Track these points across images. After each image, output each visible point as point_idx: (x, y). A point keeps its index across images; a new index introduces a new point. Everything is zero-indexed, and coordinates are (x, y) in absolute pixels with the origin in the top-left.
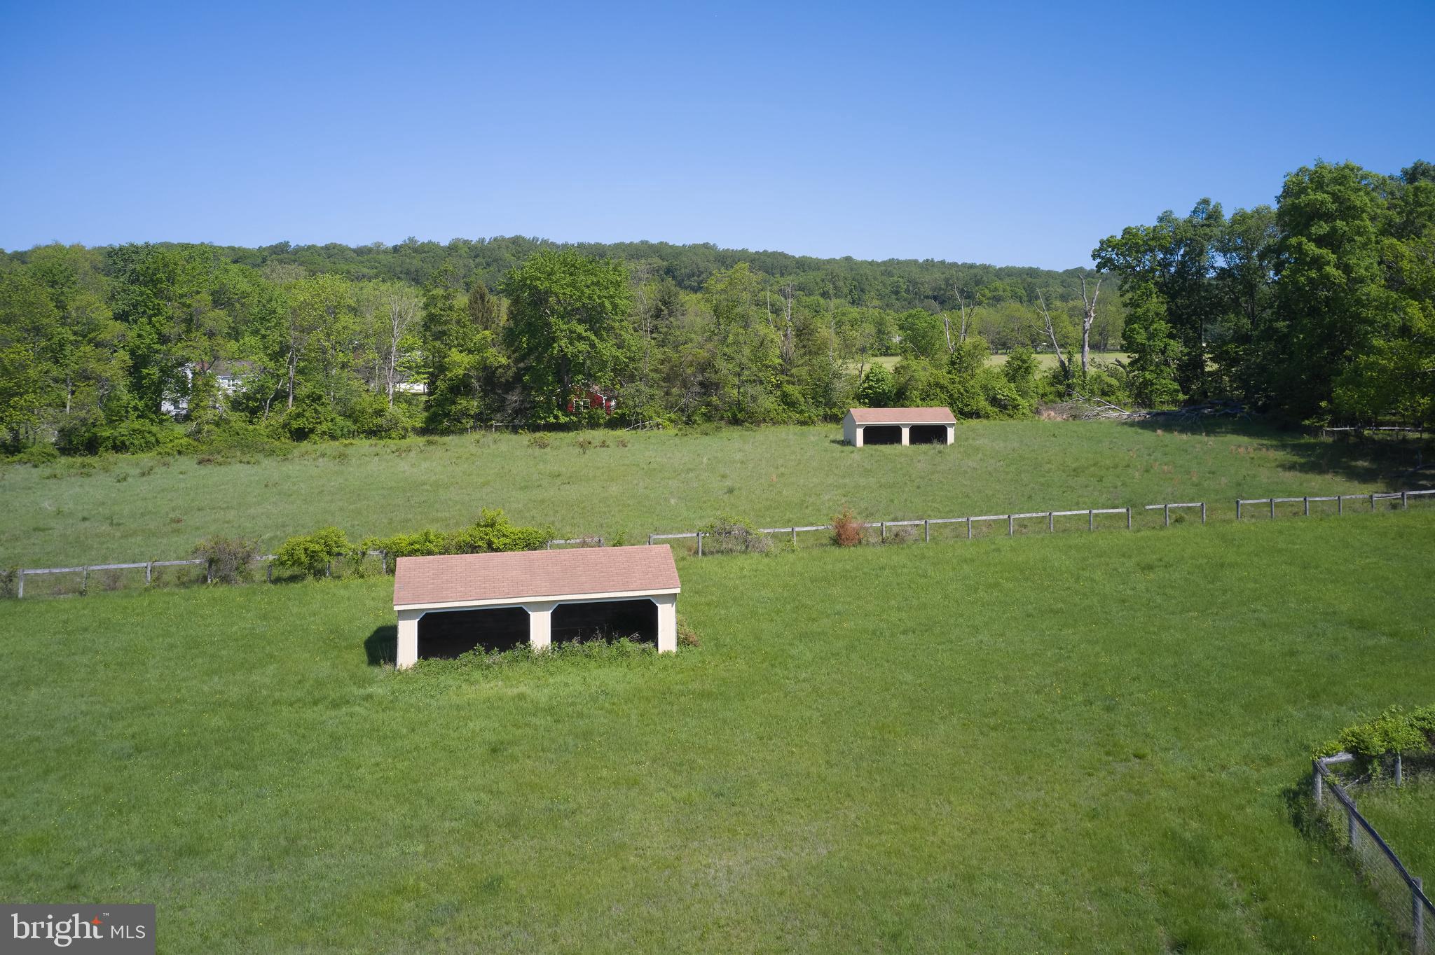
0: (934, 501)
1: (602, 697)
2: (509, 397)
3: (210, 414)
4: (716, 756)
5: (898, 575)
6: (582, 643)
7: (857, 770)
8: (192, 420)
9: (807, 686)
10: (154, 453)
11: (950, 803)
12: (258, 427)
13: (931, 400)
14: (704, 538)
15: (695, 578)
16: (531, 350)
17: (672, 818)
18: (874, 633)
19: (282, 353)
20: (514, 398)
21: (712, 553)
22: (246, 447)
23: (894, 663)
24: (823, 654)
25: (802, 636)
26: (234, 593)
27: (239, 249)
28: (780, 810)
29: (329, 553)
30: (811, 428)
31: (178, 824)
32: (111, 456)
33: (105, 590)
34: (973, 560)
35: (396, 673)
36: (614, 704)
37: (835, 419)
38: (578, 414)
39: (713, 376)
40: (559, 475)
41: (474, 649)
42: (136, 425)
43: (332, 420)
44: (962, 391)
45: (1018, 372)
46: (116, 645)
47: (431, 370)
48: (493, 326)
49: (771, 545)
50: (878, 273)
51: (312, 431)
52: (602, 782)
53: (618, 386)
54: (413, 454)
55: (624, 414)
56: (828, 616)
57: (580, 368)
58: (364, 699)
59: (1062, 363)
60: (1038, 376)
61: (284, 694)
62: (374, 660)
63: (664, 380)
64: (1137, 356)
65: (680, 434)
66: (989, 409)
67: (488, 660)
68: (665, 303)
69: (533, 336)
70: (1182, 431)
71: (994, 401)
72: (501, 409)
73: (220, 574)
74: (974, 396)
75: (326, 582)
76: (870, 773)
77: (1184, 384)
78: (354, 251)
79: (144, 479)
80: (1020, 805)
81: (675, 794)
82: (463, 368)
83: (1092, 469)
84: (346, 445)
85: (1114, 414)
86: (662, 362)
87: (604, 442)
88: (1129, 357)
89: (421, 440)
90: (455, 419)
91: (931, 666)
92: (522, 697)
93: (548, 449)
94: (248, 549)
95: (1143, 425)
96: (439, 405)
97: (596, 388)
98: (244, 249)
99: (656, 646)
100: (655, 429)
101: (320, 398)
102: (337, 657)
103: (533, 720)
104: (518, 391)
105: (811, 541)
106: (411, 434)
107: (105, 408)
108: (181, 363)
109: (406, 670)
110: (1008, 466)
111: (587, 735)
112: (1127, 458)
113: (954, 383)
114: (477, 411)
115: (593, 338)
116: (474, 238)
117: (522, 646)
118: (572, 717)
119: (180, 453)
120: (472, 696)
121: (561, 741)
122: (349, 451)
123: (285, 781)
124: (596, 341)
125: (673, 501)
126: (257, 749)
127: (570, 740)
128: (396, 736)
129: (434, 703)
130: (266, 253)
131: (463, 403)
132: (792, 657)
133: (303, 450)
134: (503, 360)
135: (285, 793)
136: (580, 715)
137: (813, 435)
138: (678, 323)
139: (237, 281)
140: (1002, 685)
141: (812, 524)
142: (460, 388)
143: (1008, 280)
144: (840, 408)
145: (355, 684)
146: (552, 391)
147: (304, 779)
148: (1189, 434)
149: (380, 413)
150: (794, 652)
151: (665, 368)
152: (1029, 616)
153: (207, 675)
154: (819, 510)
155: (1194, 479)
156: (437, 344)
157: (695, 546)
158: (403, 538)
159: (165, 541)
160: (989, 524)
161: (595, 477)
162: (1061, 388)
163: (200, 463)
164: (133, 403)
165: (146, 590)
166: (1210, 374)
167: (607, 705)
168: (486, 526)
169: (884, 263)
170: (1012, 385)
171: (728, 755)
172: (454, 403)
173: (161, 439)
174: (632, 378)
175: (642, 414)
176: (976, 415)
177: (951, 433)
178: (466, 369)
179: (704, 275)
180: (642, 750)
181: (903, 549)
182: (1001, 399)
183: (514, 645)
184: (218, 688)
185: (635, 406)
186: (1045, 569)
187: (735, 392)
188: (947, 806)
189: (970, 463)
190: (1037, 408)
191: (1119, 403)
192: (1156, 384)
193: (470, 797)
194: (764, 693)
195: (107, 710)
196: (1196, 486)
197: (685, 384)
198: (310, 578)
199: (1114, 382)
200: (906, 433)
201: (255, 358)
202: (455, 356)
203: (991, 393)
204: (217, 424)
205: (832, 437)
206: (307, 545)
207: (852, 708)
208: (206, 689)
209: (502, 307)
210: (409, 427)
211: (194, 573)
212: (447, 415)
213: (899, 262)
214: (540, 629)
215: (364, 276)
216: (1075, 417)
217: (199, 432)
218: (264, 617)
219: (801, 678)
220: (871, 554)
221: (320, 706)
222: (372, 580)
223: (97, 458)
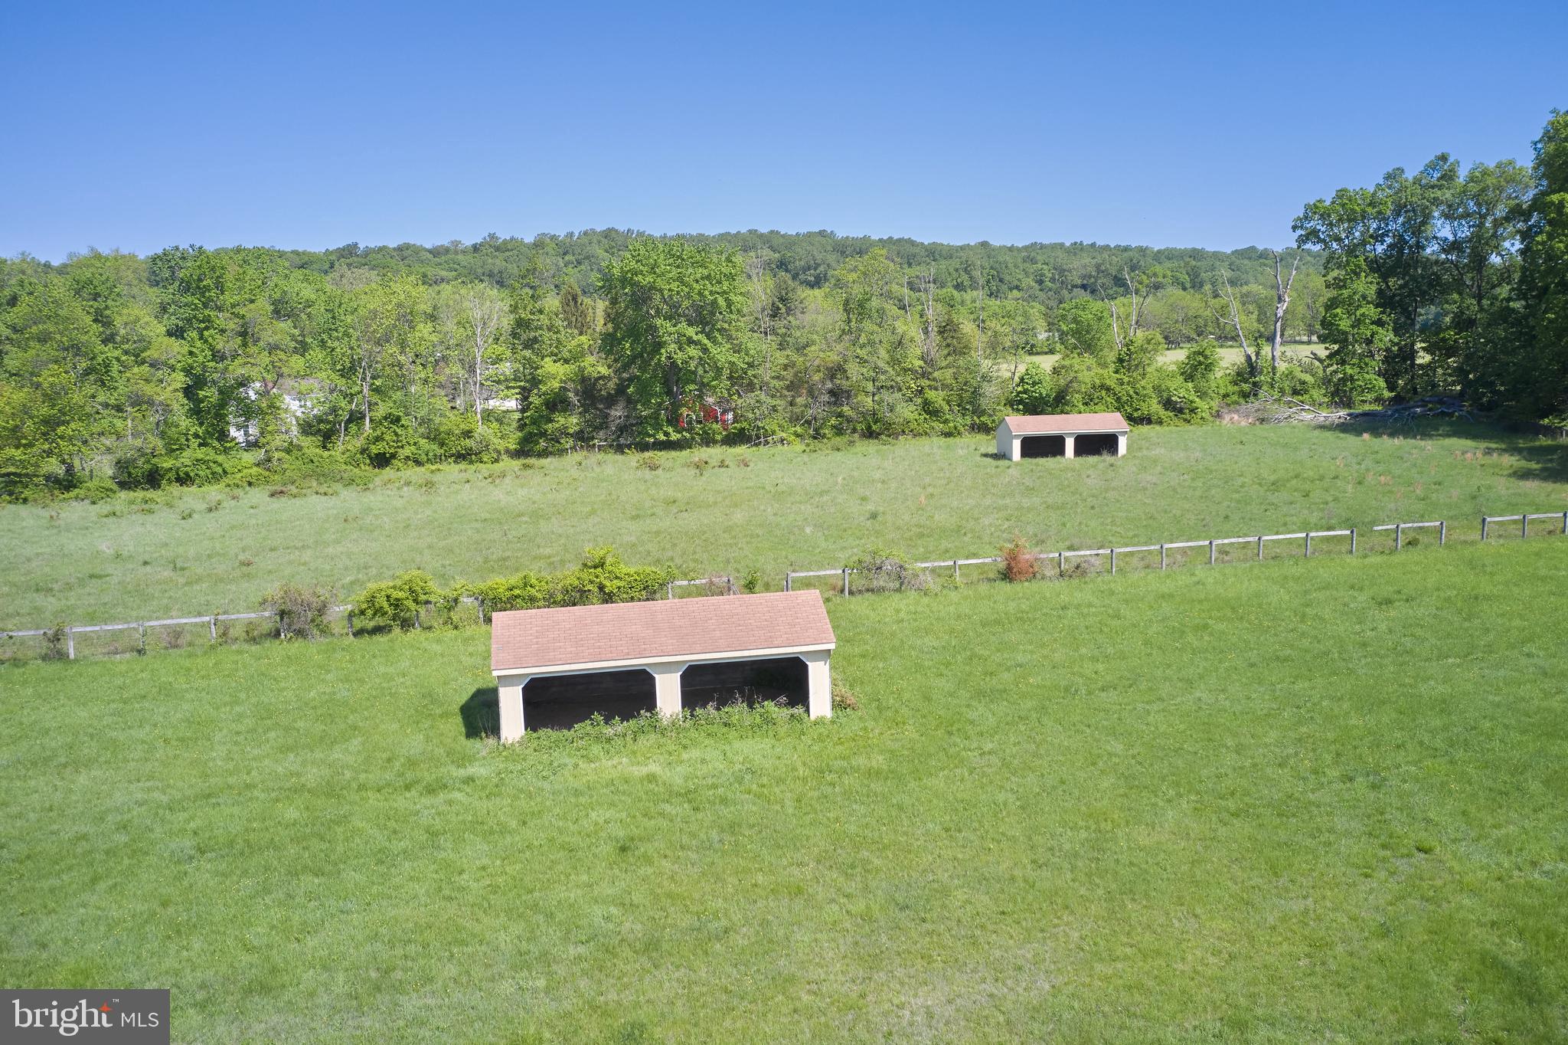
0: (1113, 523)
1: (748, 777)
2: (613, 413)
3: (278, 441)
4: (894, 854)
5: (1084, 616)
6: (718, 709)
7: (1072, 871)
8: (260, 447)
9: (994, 759)
10: (222, 485)
11: (1196, 916)
12: (334, 453)
13: (1096, 404)
14: (850, 574)
15: (843, 624)
16: (633, 360)
17: (849, 940)
18: (1067, 689)
19: (352, 369)
20: (617, 412)
21: (860, 592)
22: (322, 475)
23: (1097, 728)
24: (1009, 718)
25: (980, 694)
26: (312, 649)
27: (304, 253)
28: (983, 927)
29: (416, 601)
30: (958, 440)
31: (249, 949)
32: (176, 489)
33: (166, 648)
34: (1171, 596)
35: (501, 748)
36: (763, 786)
37: (984, 429)
38: (690, 430)
39: (844, 382)
40: (674, 502)
41: (591, 719)
42: (200, 454)
43: (415, 444)
44: (1131, 393)
45: (1197, 368)
46: (178, 715)
47: (522, 384)
48: (589, 331)
49: (931, 583)
50: (1020, 260)
51: (393, 456)
52: (758, 890)
53: (735, 397)
54: (507, 480)
55: (744, 429)
56: (1008, 669)
57: (691, 377)
58: (464, 783)
59: (1249, 358)
60: (1219, 374)
61: (370, 776)
62: (472, 732)
63: (788, 388)
64: (1336, 347)
65: (808, 450)
66: (1163, 413)
67: (609, 731)
68: (782, 300)
69: (636, 340)
70: (1392, 435)
71: (1168, 404)
72: (604, 425)
73: (293, 627)
74: (1144, 398)
75: (415, 633)
76: (1089, 875)
77: (1390, 378)
78: (430, 251)
79: (212, 514)
80: (1284, 919)
81: (850, 907)
82: (558, 380)
83: (1294, 482)
84: (432, 472)
85: (1308, 416)
86: (785, 367)
87: (722, 461)
88: (1326, 348)
89: (516, 464)
90: (552, 439)
91: (1143, 731)
92: (651, 778)
93: (659, 471)
94: (322, 598)
95: (1343, 428)
96: (534, 423)
97: (710, 400)
98: (310, 253)
99: (807, 711)
100: (779, 445)
101: (398, 419)
102: (432, 727)
103: (667, 808)
104: (621, 405)
105: (975, 576)
106: (504, 457)
107: (163, 435)
108: (243, 383)
109: (512, 744)
110: (1193, 479)
111: (733, 827)
112: (1333, 468)
113: (1122, 384)
114: (577, 428)
115: (706, 341)
116: (562, 234)
117: (648, 714)
118: (715, 804)
119: (250, 484)
120: (592, 777)
121: (703, 836)
122: (437, 477)
123: (375, 889)
124: (709, 345)
125: (808, 530)
126: (340, 849)
127: (714, 834)
128: (504, 830)
129: (546, 785)
130: (333, 257)
131: (560, 420)
132: (972, 722)
133: (386, 478)
134: (604, 370)
135: (374, 906)
136: (724, 801)
137: (962, 448)
138: (798, 322)
139: (301, 289)
140: (1234, 756)
141: (975, 555)
142: (557, 403)
143: (1168, 264)
144: (990, 416)
145: (453, 762)
146: (660, 404)
147: (397, 888)
148: (1401, 438)
149: (468, 434)
150: (972, 715)
151: (789, 375)
152: (1252, 665)
153: (282, 752)
154: (979, 537)
155: (1418, 491)
156: (527, 353)
157: (840, 583)
158: (501, 582)
159: (234, 588)
160: (1184, 551)
161: (715, 503)
162: (1246, 387)
163: (272, 495)
164: (193, 430)
165: (212, 647)
166: (1421, 366)
167: (754, 787)
168: (595, 567)
169: (1026, 248)
170: (1190, 385)
171: (910, 852)
172: (551, 421)
173: (229, 470)
174: (751, 387)
175: (763, 428)
176: (1147, 420)
177: (1123, 443)
178: (561, 381)
179: (822, 268)
180: (803, 846)
181: (1085, 583)
182: (1176, 402)
183: (639, 714)
184: (294, 768)
185: (756, 419)
186: (1260, 606)
187: (869, 400)
188: (1193, 920)
189: (1149, 478)
190: (1218, 411)
191: (1313, 403)
192: (1358, 380)
193: (598, 911)
194: (942, 769)
195: (165, 799)
196: (1423, 500)
197: (811, 393)
198: (397, 630)
199: (1308, 378)
200: (1070, 445)
201: (323, 375)
202: (549, 366)
203: (1165, 395)
204: (288, 451)
205: (983, 450)
206: (389, 592)
207: (1054, 788)
208: (280, 769)
209: (598, 309)
210: (501, 448)
211: (267, 627)
212: (543, 434)
213: (1042, 247)
214: (668, 693)
215: (443, 280)
216: (1262, 421)
217: (269, 460)
218: (347, 679)
219: (986, 750)
220: (1050, 589)
221: (413, 792)
222: (469, 631)
223: (160, 492)
